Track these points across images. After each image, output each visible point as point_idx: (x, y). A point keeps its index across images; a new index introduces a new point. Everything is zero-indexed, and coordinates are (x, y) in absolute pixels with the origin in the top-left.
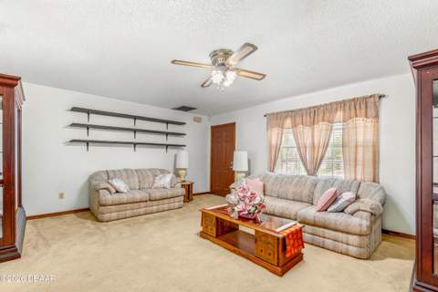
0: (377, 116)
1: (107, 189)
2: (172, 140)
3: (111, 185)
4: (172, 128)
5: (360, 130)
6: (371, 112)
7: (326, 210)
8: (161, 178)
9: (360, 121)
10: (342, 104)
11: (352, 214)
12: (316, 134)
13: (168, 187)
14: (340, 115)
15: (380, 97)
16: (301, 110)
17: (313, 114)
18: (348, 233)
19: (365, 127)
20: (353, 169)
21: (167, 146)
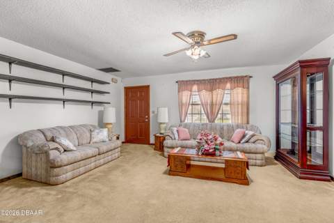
0: (248, 88)
1: (57, 149)
2: (96, 98)
3: (60, 144)
4: (96, 87)
5: (240, 96)
6: (246, 85)
7: (239, 142)
8: (98, 133)
9: (240, 90)
10: (230, 79)
11: (254, 143)
12: (214, 96)
13: (107, 140)
14: (228, 85)
15: (250, 77)
16: (204, 80)
17: (213, 84)
18: (256, 153)
19: (243, 94)
20: (236, 118)
21: (93, 103)
